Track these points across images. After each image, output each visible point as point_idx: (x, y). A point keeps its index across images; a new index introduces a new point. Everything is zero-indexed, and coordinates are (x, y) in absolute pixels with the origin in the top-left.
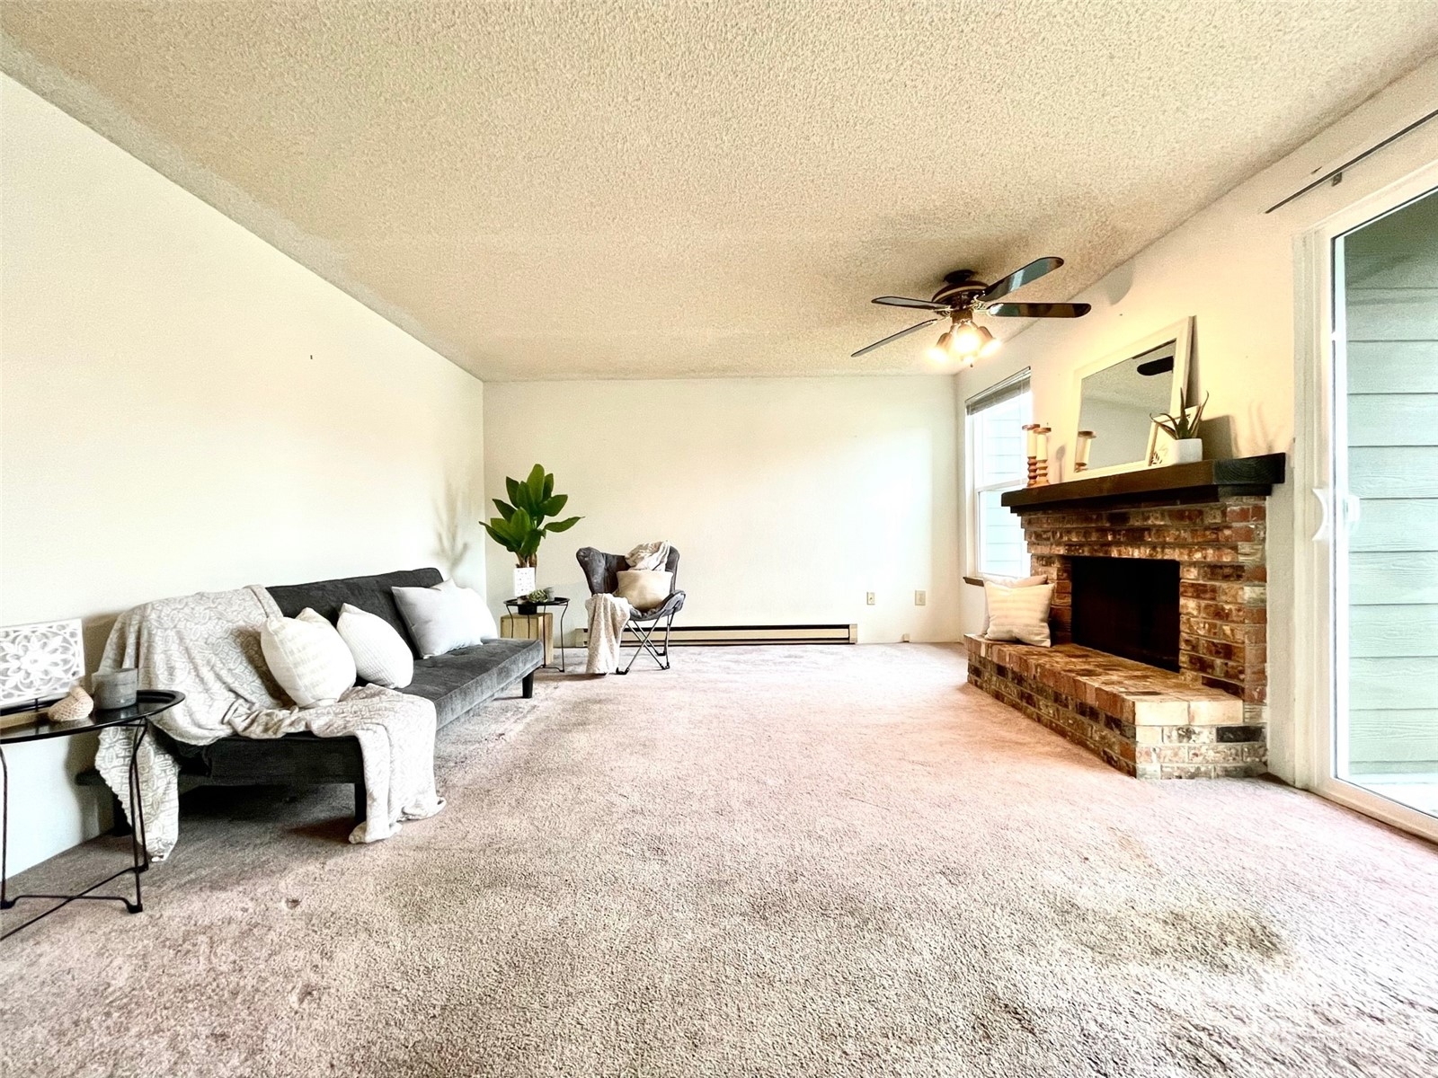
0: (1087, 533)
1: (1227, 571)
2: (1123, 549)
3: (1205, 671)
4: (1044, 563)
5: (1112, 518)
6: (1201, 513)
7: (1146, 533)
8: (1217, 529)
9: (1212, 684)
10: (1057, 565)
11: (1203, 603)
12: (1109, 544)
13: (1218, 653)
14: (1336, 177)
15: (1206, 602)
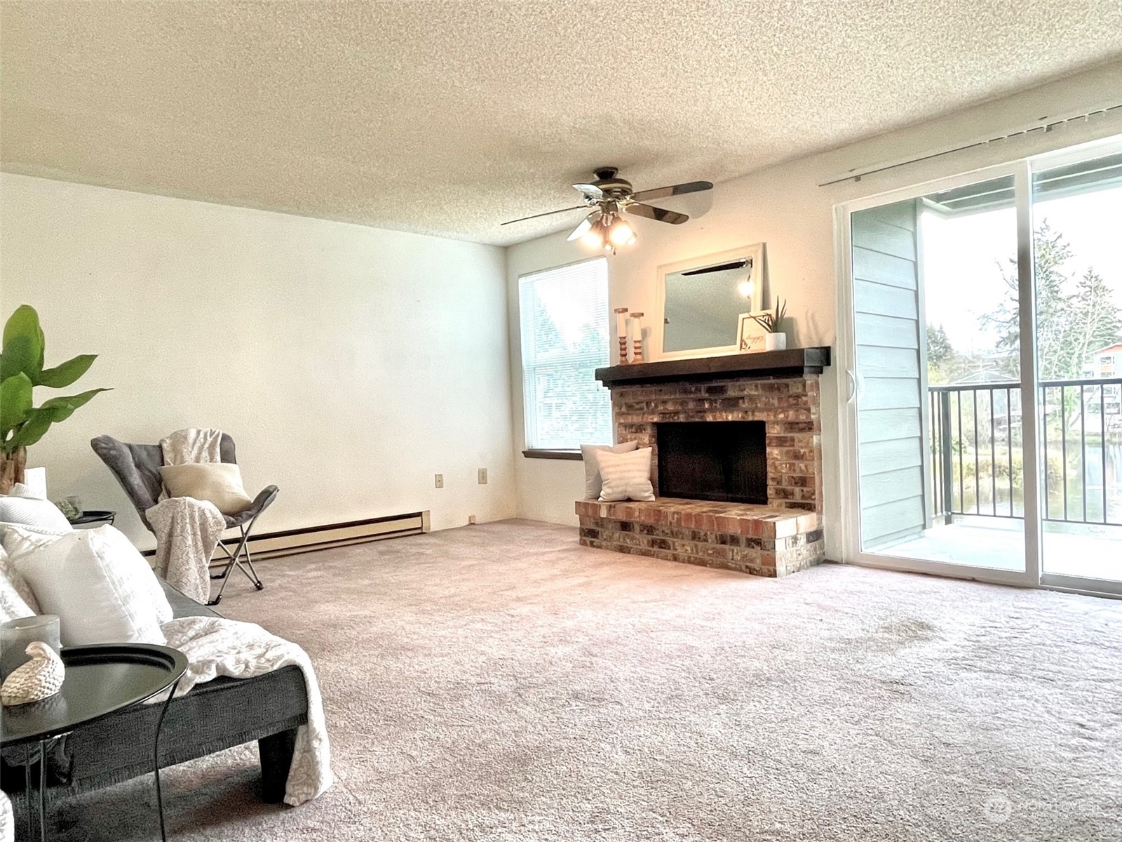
0: (683, 403)
1: (801, 426)
2: (718, 414)
3: (787, 498)
4: (634, 430)
5: (710, 390)
6: (787, 386)
7: (741, 401)
8: (797, 397)
9: (793, 506)
10: (649, 430)
11: (785, 449)
12: (705, 411)
13: (796, 483)
14: (858, 178)
15: (786, 448)
